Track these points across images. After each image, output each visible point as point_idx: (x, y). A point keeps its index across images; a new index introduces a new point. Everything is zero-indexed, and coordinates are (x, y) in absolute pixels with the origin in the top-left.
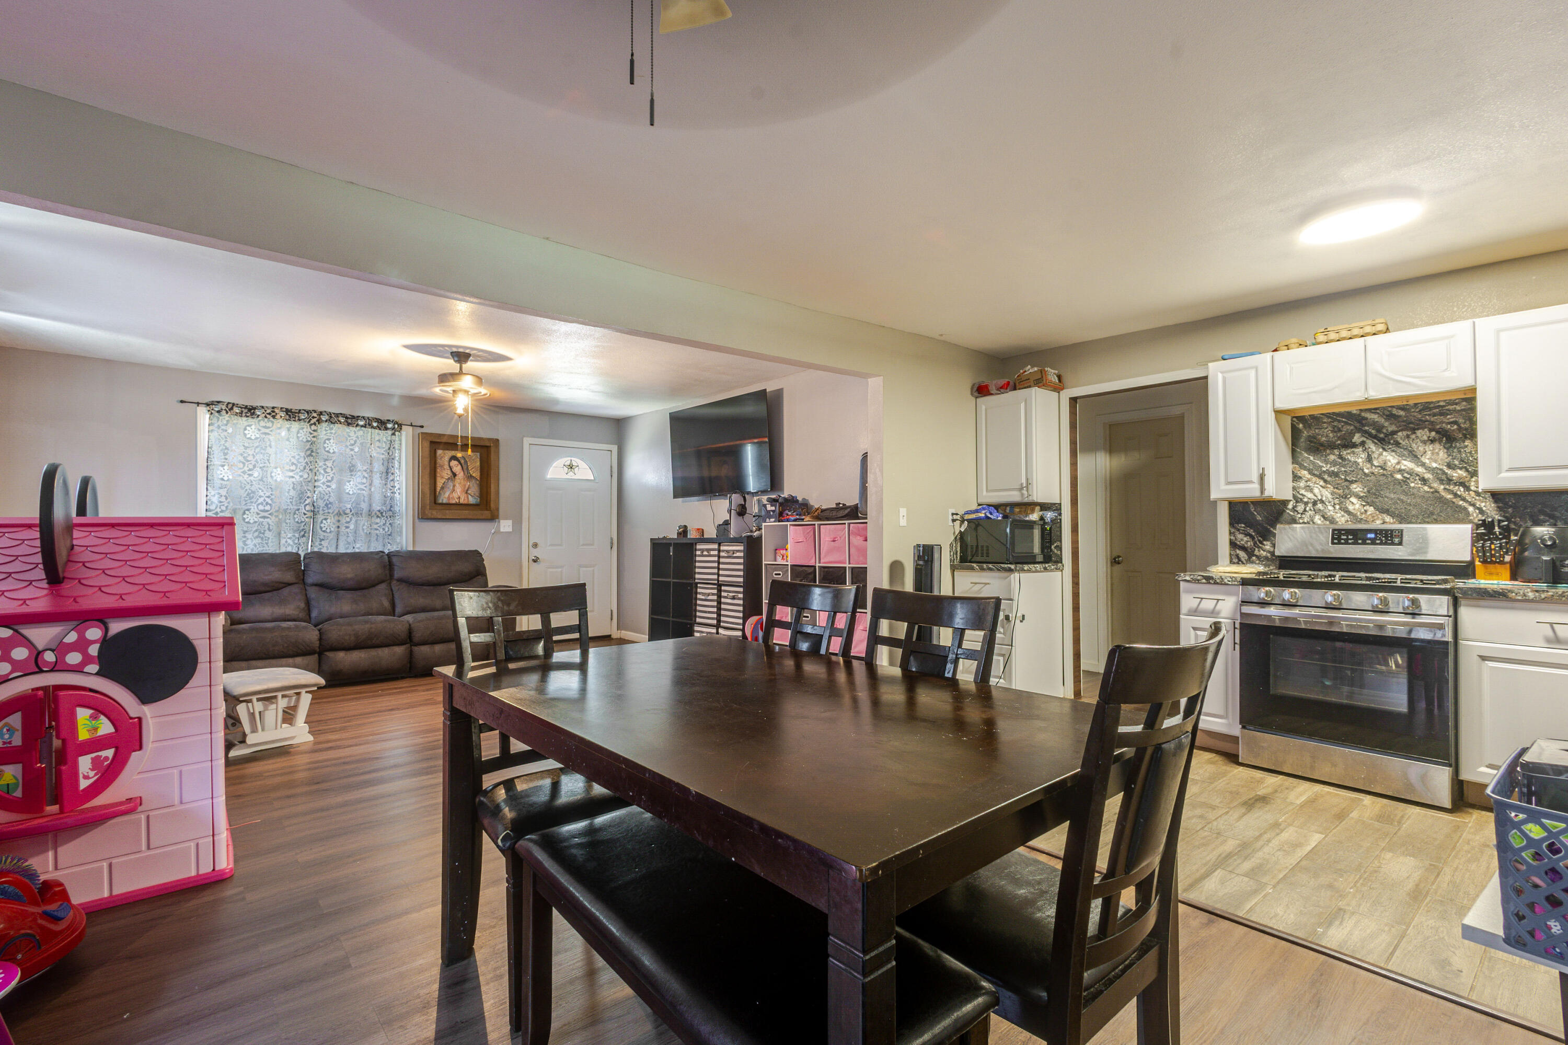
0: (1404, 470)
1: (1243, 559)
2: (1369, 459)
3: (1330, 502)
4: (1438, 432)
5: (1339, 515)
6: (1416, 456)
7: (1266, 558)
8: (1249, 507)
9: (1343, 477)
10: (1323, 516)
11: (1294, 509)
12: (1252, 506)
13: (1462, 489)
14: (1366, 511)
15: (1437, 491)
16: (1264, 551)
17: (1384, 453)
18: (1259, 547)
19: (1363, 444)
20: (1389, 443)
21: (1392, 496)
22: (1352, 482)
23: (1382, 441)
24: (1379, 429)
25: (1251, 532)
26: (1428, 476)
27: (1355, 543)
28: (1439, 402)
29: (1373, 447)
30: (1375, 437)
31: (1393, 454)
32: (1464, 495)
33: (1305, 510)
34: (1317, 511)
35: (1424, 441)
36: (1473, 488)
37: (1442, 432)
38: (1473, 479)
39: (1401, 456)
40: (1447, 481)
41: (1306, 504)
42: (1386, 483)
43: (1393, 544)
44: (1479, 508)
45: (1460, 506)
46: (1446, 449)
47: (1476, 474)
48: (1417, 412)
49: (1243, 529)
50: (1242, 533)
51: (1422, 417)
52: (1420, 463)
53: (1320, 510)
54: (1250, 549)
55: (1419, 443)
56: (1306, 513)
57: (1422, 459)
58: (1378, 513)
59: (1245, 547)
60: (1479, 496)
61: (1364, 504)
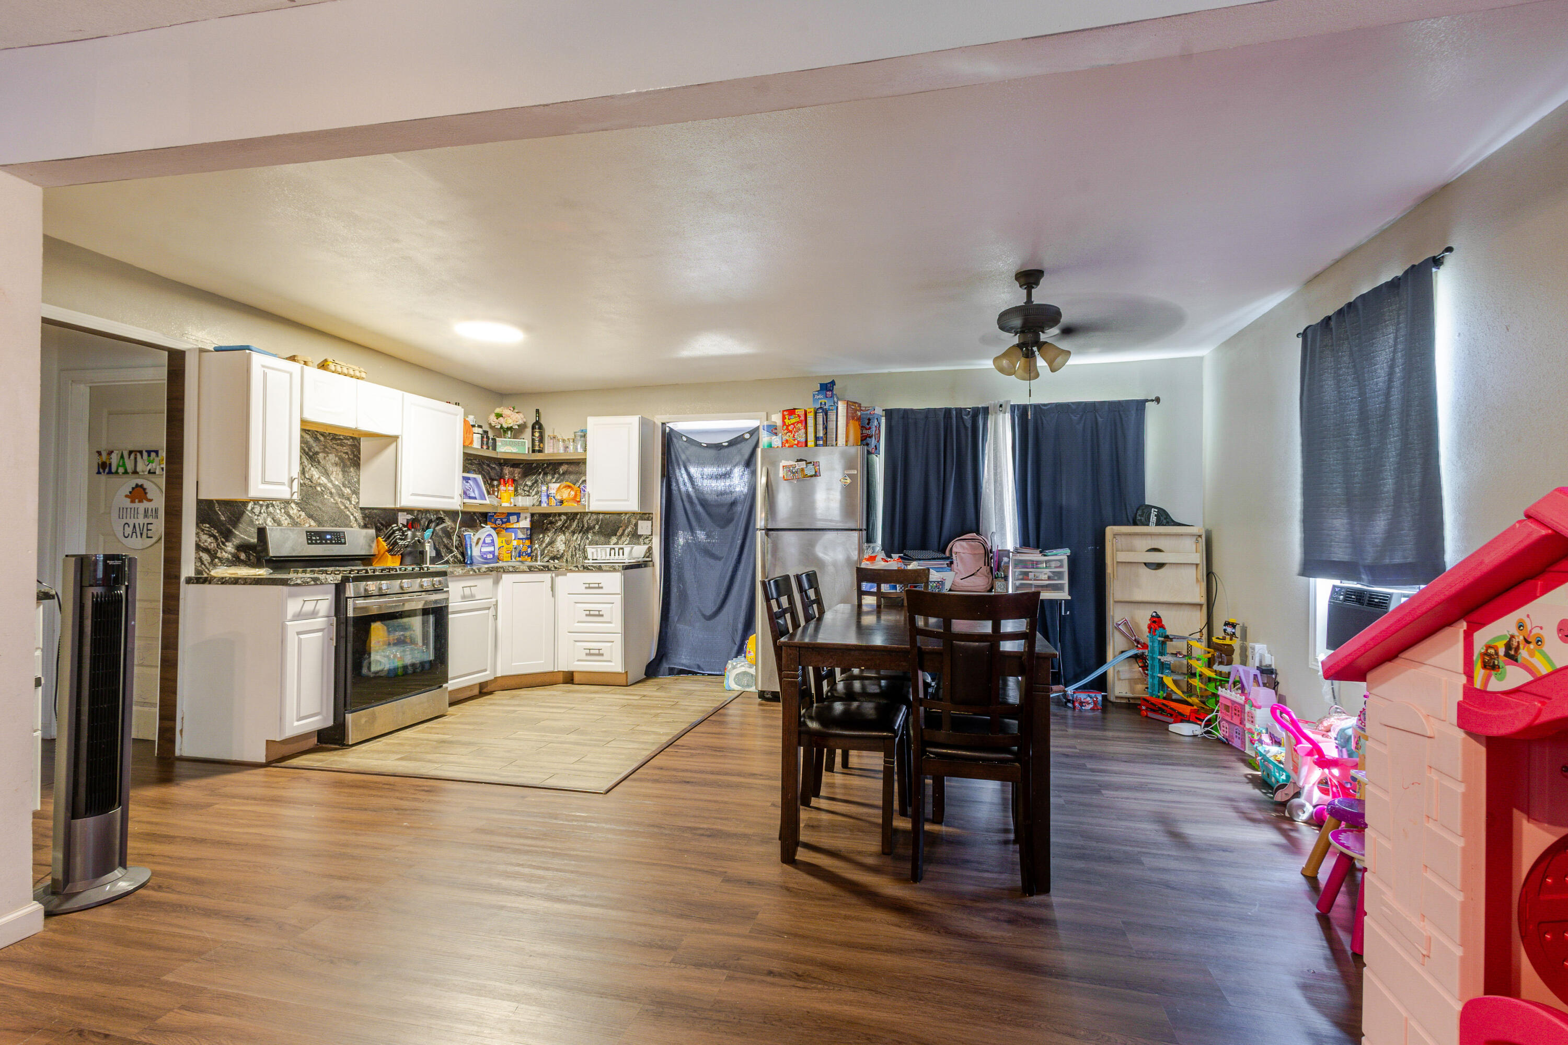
0: (322, 484)
1: (206, 562)
3: (278, 506)
4: (339, 459)
5: (284, 518)
6: (328, 474)
7: (228, 560)
8: (214, 506)
10: (273, 519)
11: (252, 511)
12: (216, 505)
13: (348, 503)
14: (300, 516)
15: (337, 503)
16: (226, 552)
17: (312, 469)
18: (222, 549)
20: (315, 461)
21: (315, 504)
23: (311, 457)
24: (310, 448)
25: (215, 532)
26: (333, 491)
27: (321, 543)
28: (340, 437)
29: (306, 463)
30: (307, 454)
31: (317, 470)
32: (349, 507)
33: (260, 513)
34: (269, 514)
35: (332, 464)
36: (353, 503)
37: (341, 458)
38: (354, 496)
39: (321, 472)
40: (342, 495)
41: (261, 506)
42: (312, 494)
43: (341, 543)
44: (355, 517)
45: (347, 515)
46: (344, 472)
47: (356, 492)
48: (330, 440)
49: (207, 529)
50: (206, 534)
51: (332, 445)
52: (330, 480)
53: (271, 513)
54: (214, 551)
55: (330, 464)
56: (261, 515)
57: (331, 477)
58: (307, 518)
59: (208, 549)
60: (355, 508)
61: (299, 509)
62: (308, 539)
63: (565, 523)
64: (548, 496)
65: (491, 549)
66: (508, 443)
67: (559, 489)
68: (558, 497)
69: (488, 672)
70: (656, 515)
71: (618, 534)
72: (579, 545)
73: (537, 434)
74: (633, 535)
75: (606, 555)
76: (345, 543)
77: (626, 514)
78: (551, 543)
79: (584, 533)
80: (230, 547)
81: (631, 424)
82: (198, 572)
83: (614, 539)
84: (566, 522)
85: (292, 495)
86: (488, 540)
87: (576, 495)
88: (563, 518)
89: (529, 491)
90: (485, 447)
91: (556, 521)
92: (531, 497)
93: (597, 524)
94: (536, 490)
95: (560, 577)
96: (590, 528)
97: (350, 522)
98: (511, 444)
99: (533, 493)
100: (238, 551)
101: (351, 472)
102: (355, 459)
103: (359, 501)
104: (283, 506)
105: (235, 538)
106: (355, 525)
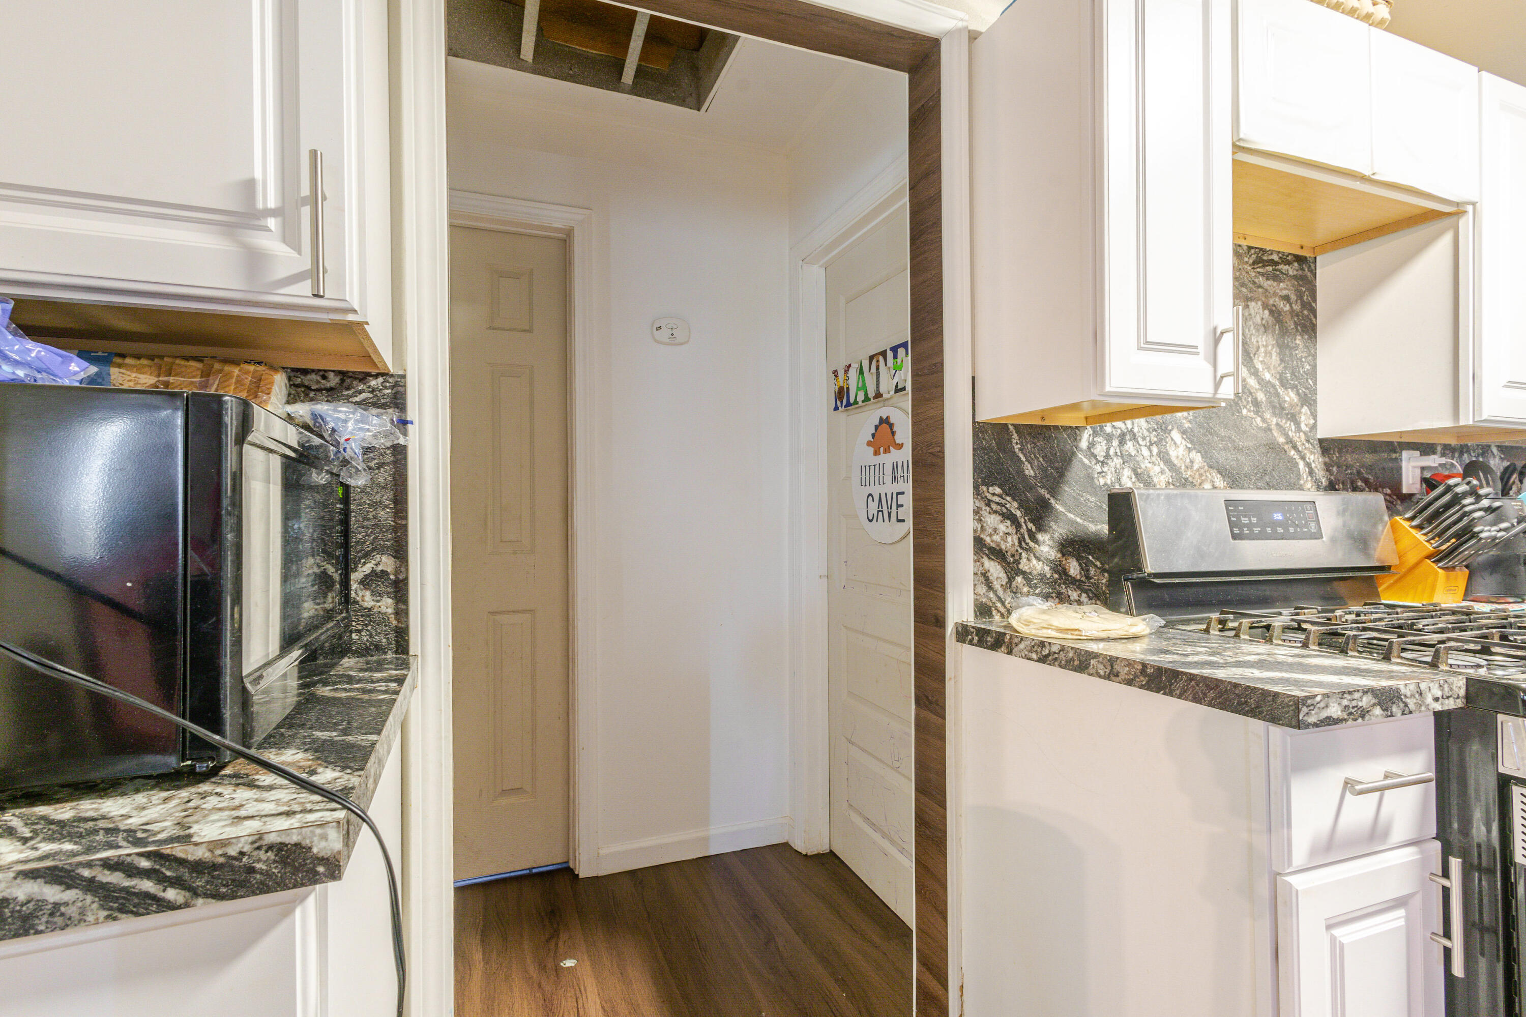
1: (997, 585)
3: (1144, 439)
4: (1272, 313)
5: (1157, 469)
6: (1248, 354)
7: (1042, 578)
8: (1011, 439)
10: (1134, 471)
11: (1089, 449)
12: (1016, 438)
13: (1293, 427)
14: (1192, 462)
15: (1270, 429)
16: (1038, 559)
18: (1029, 550)
21: (1223, 431)
25: (1013, 506)
26: (1261, 396)
27: (1263, 535)
28: (1272, 252)
32: (1295, 439)
33: (1107, 456)
34: (1127, 459)
35: (1256, 325)
36: (1303, 427)
37: (1275, 312)
38: (1305, 409)
40: (1279, 409)
41: (1109, 438)
43: (1310, 536)
44: (1308, 465)
45: (1291, 460)
46: (1282, 347)
47: (1309, 400)
48: (1250, 265)
49: (997, 499)
50: (996, 512)
51: (1256, 277)
52: (1252, 370)
53: (1130, 455)
54: (1013, 556)
55: (1252, 327)
56: (1110, 461)
57: (1255, 361)
58: (1206, 468)
59: (1001, 550)
60: (1308, 441)
61: (1189, 445)
62: (1232, 525)
76: (1318, 534)
80: (1046, 546)
82: (983, 610)
85: (1217, 385)
97: (1299, 476)
100: (1063, 555)
101: (1296, 347)
102: (1306, 312)
103: (1316, 421)
104: (1155, 439)
105: (1056, 522)
106: (1309, 485)
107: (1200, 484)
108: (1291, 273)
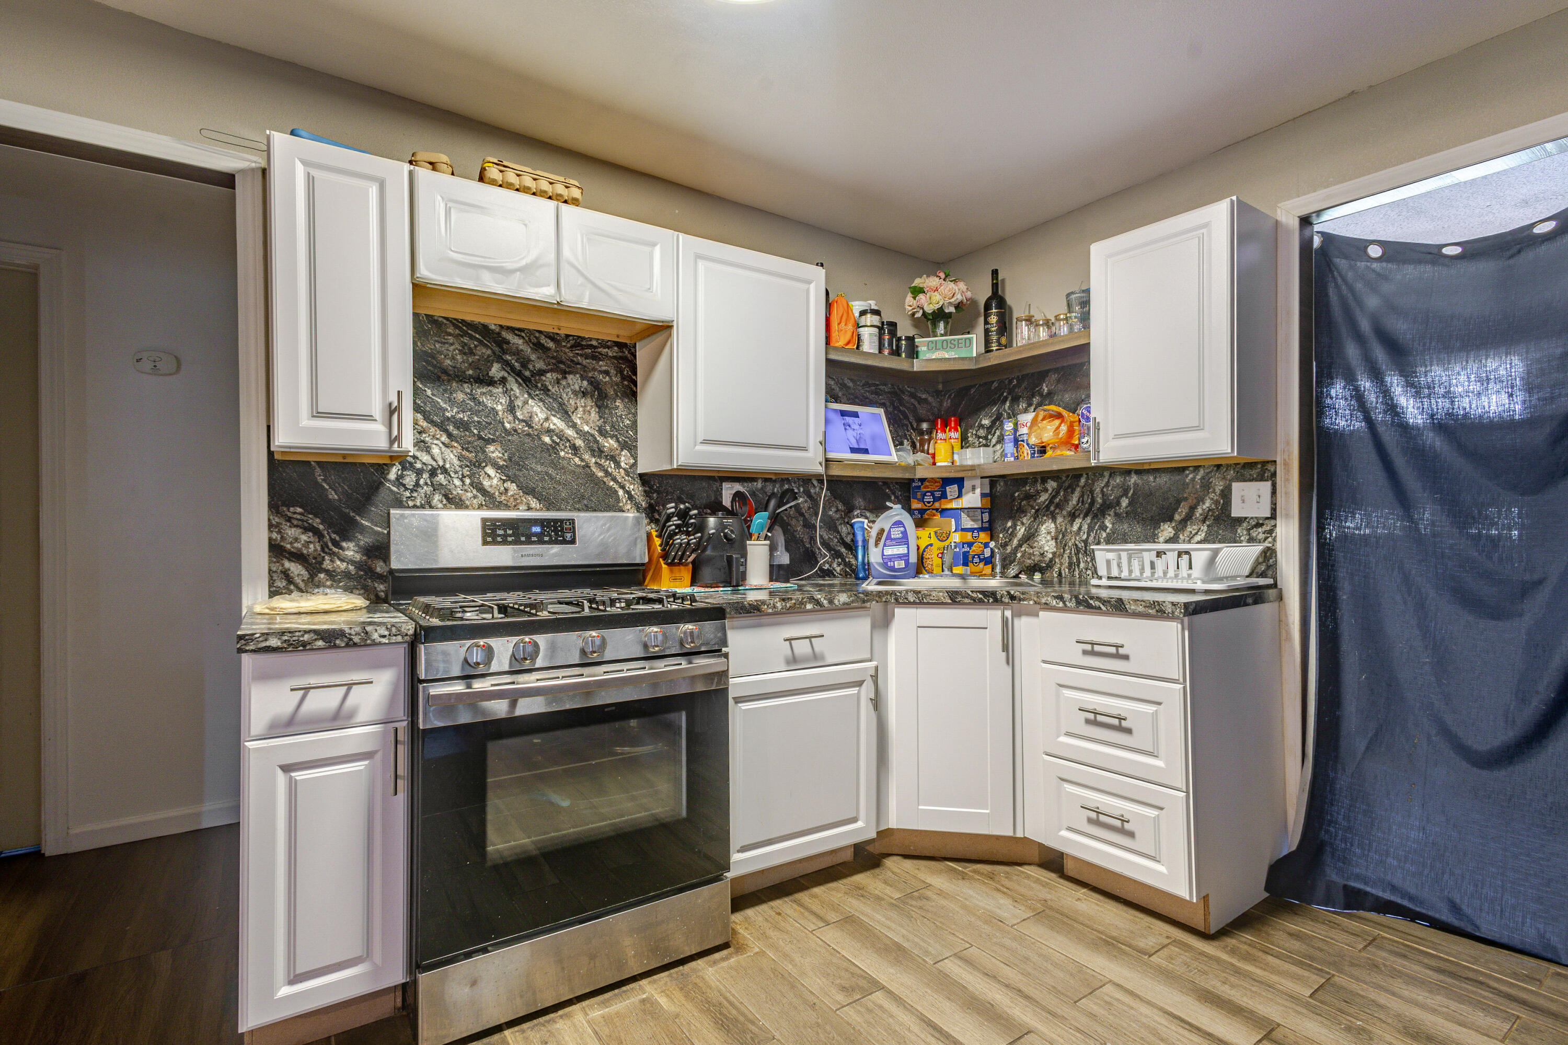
0: (553, 431)
1: (298, 580)
2: (511, 409)
3: (456, 472)
4: (591, 383)
5: (469, 495)
6: (566, 412)
7: (347, 575)
8: (312, 473)
9: (475, 431)
10: (446, 496)
11: (399, 481)
12: (318, 471)
13: (613, 466)
14: (506, 490)
15: (588, 466)
16: (342, 560)
17: (530, 401)
18: (332, 554)
19: (503, 381)
20: (536, 386)
21: (539, 468)
22: (489, 442)
23: (526, 380)
24: (525, 363)
25: (317, 522)
26: (579, 443)
27: (517, 542)
28: (591, 339)
29: (517, 390)
30: (519, 374)
31: (541, 404)
32: (614, 474)
33: (417, 484)
34: (436, 487)
35: (575, 393)
36: (623, 464)
37: (594, 383)
38: (625, 452)
39: (550, 409)
40: (598, 452)
41: (419, 473)
42: (531, 448)
43: (565, 542)
45: (610, 489)
46: (600, 407)
47: (630, 446)
48: (568, 348)
49: (299, 517)
50: (296, 526)
51: (574, 357)
52: (570, 424)
53: (441, 484)
54: (315, 558)
55: (570, 393)
56: (419, 489)
57: (573, 418)
58: (522, 494)
59: (302, 554)
60: (628, 476)
61: (504, 478)
62: (485, 536)
63: (1054, 497)
64: (1016, 441)
65: (902, 550)
66: (939, 346)
67: (1034, 422)
68: (1033, 440)
69: (860, 824)
70: (1286, 464)
71: (1177, 517)
72: (1086, 542)
73: (993, 319)
74: (1217, 519)
75: (1142, 570)
76: (573, 542)
77: (1197, 468)
78: (1030, 537)
79: (1095, 516)
81: (1206, 225)
83: (1167, 530)
84: (1058, 493)
86: (896, 533)
87: (1071, 432)
88: (1051, 485)
89: (986, 438)
90: (886, 352)
91: (1038, 493)
92: (990, 449)
93: (1125, 493)
94: (998, 433)
95: (1024, 619)
96: (1106, 507)
97: (618, 500)
98: (944, 346)
99: (994, 441)
100: (369, 557)
101: (617, 408)
102: (626, 383)
103: (636, 461)
104: (468, 473)
105: (361, 533)
106: (629, 507)
107: (515, 506)
108: (610, 354)
